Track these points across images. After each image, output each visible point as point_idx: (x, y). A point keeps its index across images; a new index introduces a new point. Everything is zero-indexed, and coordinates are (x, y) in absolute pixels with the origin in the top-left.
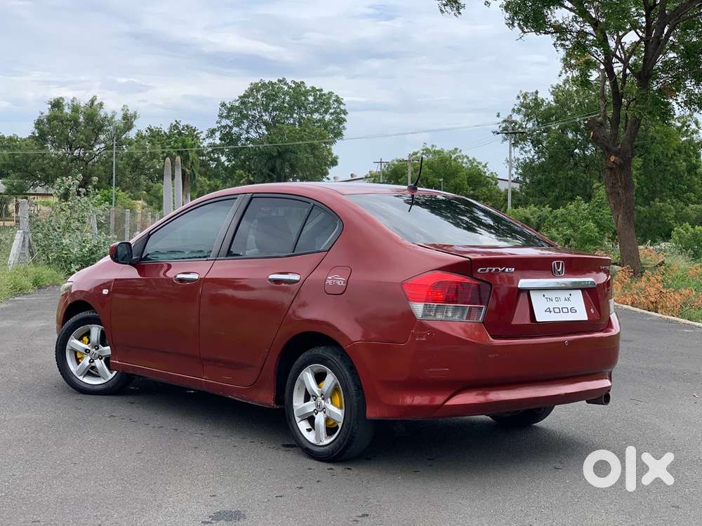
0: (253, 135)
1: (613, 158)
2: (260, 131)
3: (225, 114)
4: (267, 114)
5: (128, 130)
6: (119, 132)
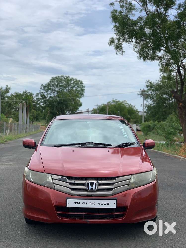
0: (52, 95)
1: (181, 104)
2: (55, 94)
3: (43, 88)
4: (57, 88)
5: (7, 93)
6: (3, 94)
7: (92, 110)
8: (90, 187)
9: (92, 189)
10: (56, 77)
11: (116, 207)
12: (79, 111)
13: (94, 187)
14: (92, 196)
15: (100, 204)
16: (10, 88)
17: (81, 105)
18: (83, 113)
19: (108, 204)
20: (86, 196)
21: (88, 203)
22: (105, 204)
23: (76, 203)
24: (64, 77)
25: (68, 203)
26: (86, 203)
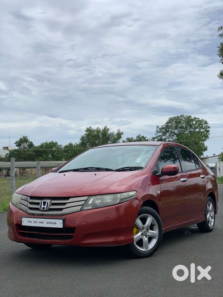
2: (174, 137)
3: (159, 131)
4: (176, 130)
5: (119, 139)
6: (115, 140)
7: (219, 155)
8: (42, 206)
9: (44, 208)
10: (174, 117)
11: (62, 227)
12: (204, 156)
13: (45, 207)
14: (43, 215)
15: (48, 223)
16: (122, 132)
17: (206, 149)
18: (208, 158)
19: (55, 223)
20: (38, 215)
21: (38, 222)
22: (53, 223)
23: (29, 222)
24: (184, 117)
25: (22, 222)
26: (36, 222)
